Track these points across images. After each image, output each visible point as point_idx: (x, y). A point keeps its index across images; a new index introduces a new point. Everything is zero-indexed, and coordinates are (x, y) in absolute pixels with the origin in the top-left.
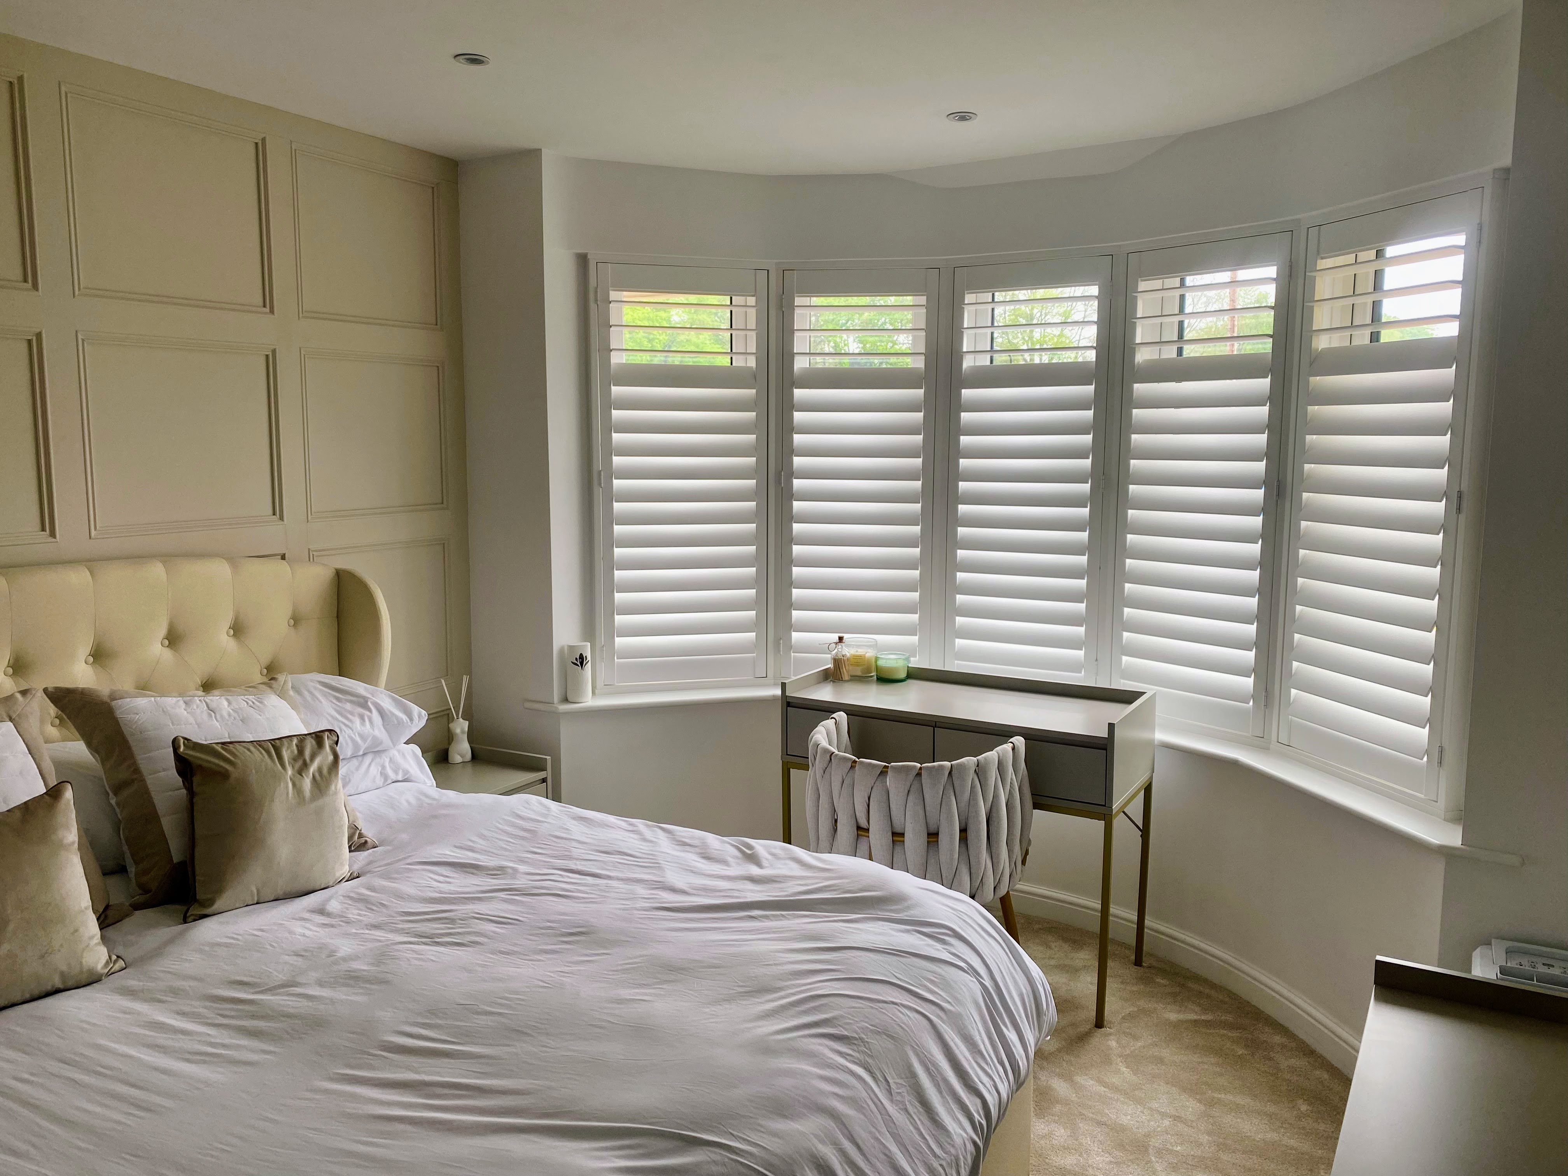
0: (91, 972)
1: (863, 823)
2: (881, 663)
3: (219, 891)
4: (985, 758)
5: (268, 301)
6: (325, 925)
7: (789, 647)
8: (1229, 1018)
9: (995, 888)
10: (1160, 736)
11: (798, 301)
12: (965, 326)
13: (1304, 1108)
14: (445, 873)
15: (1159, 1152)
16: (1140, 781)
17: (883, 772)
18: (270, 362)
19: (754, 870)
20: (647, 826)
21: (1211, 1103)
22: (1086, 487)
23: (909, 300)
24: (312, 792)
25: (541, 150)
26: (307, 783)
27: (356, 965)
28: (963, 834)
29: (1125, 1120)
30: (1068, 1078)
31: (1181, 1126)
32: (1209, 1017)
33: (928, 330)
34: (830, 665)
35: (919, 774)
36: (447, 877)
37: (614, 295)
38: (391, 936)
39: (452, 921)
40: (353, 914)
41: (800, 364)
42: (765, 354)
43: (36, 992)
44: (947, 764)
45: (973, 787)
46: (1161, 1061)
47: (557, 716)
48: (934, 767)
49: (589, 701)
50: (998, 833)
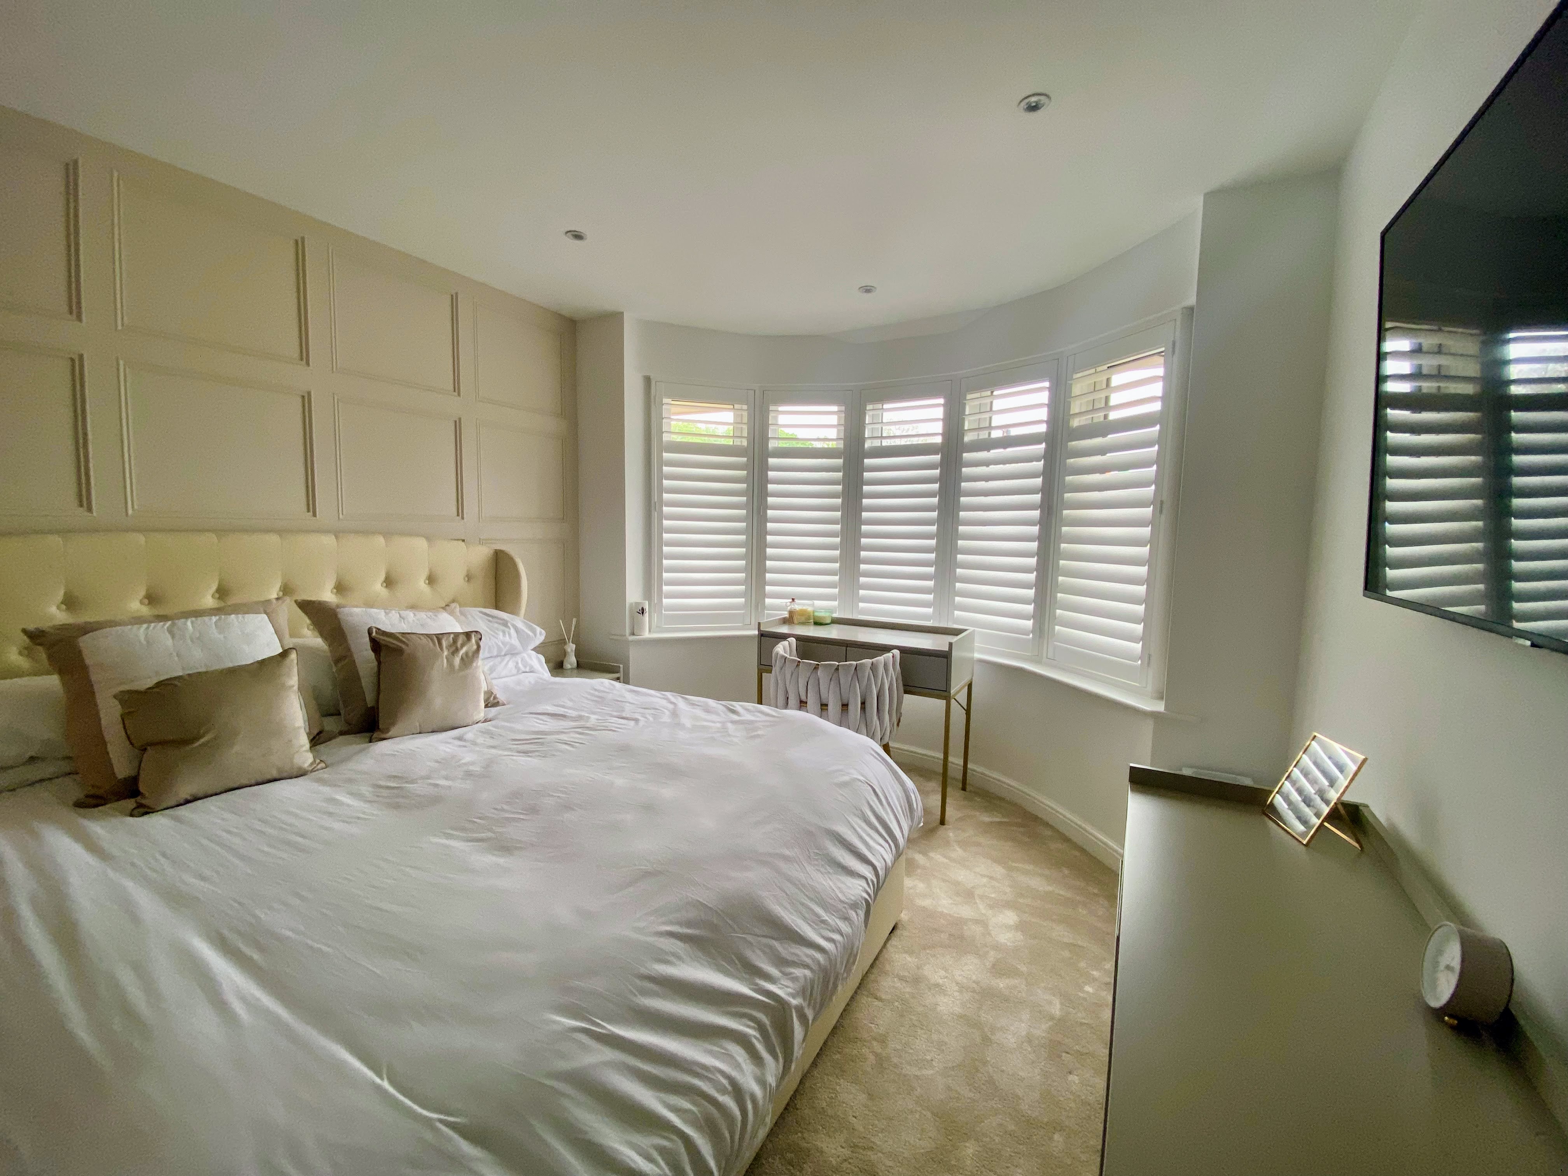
0: (300, 768)
1: (803, 698)
2: (816, 614)
3: (393, 724)
4: (876, 660)
5: (457, 388)
6: (460, 746)
7: (764, 607)
8: (1019, 820)
9: (881, 739)
10: (977, 656)
11: (771, 408)
12: (867, 423)
13: (1066, 872)
14: (545, 720)
15: (982, 897)
16: (966, 680)
17: (816, 668)
18: (458, 425)
19: (735, 717)
20: (673, 696)
21: (1010, 869)
22: (935, 514)
23: (835, 408)
24: (460, 667)
25: (622, 313)
26: (457, 661)
27: (471, 768)
28: (863, 705)
29: (960, 878)
30: (925, 854)
31: (994, 883)
32: (1005, 820)
33: (845, 426)
34: (787, 616)
35: (837, 669)
36: (546, 721)
37: (665, 400)
38: (500, 752)
39: (542, 744)
40: (480, 740)
41: (772, 444)
42: (752, 439)
43: (260, 780)
44: (855, 663)
45: (869, 679)
46: (979, 844)
47: (628, 642)
48: (846, 665)
49: (647, 635)
50: (884, 705)
